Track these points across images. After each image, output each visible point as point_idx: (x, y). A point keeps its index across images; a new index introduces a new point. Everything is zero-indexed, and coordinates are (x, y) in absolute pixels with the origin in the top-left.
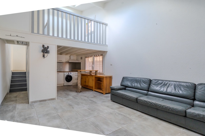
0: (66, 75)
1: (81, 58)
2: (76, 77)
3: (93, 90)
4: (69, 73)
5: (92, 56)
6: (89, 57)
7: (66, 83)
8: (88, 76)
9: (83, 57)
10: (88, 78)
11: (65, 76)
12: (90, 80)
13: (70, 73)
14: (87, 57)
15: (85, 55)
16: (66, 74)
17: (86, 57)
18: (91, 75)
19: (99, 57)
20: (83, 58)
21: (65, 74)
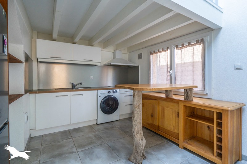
0: (103, 96)
1: (140, 56)
2: (128, 100)
3: (178, 145)
4: (109, 92)
5: (168, 48)
6: (159, 52)
7: (103, 118)
8: (160, 101)
9: (145, 53)
10: (160, 107)
11: (100, 100)
12: (166, 113)
13: (111, 91)
14: (154, 53)
15: (149, 48)
16: (103, 94)
17: (151, 52)
18: (168, 99)
19: (190, 48)
20: (144, 56)
21: (99, 94)
